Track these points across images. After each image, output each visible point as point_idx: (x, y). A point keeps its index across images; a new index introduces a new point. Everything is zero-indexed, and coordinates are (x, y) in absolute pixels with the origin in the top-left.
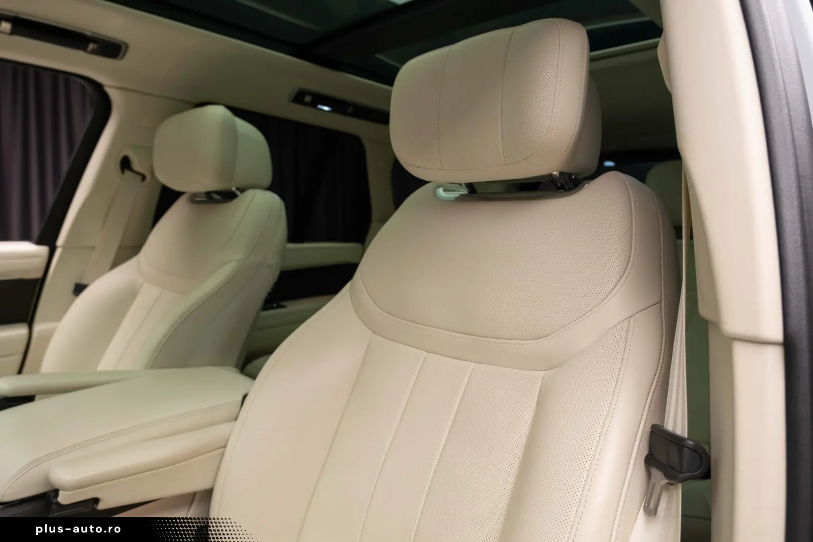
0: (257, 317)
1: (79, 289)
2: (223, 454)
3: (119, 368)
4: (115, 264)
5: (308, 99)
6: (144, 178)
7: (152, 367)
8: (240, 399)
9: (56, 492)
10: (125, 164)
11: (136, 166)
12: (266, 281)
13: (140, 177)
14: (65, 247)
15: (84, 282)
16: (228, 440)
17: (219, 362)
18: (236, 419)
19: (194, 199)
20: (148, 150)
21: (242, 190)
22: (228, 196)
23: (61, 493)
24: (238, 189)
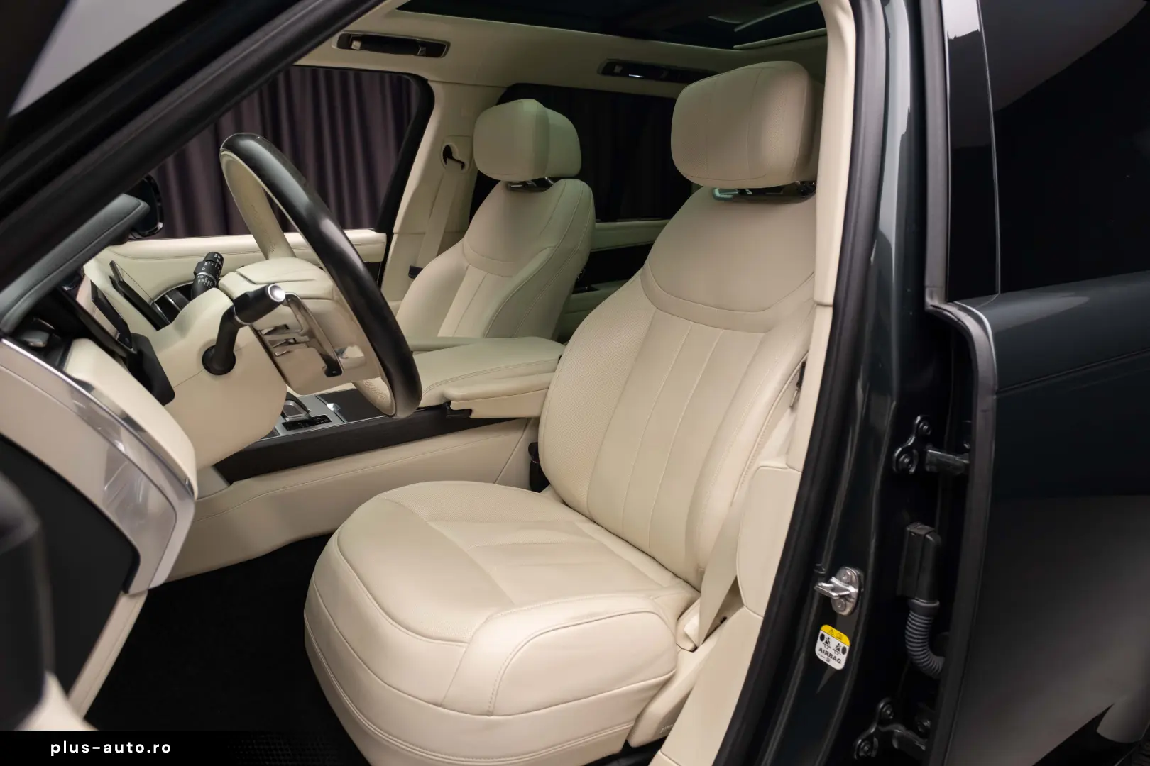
0: (568, 299)
1: (414, 272)
2: (546, 394)
3: (457, 336)
4: (441, 251)
5: (618, 69)
6: (463, 165)
7: (486, 337)
8: (558, 358)
9: (449, 403)
10: (448, 153)
11: (457, 155)
12: (576, 265)
13: (460, 165)
14: (400, 233)
15: (418, 265)
16: (549, 384)
17: (540, 333)
18: (554, 371)
19: (511, 187)
20: (470, 139)
21: (556, 179)
22: (542, 185)
23: (452, 402)
24: (550, 178)
